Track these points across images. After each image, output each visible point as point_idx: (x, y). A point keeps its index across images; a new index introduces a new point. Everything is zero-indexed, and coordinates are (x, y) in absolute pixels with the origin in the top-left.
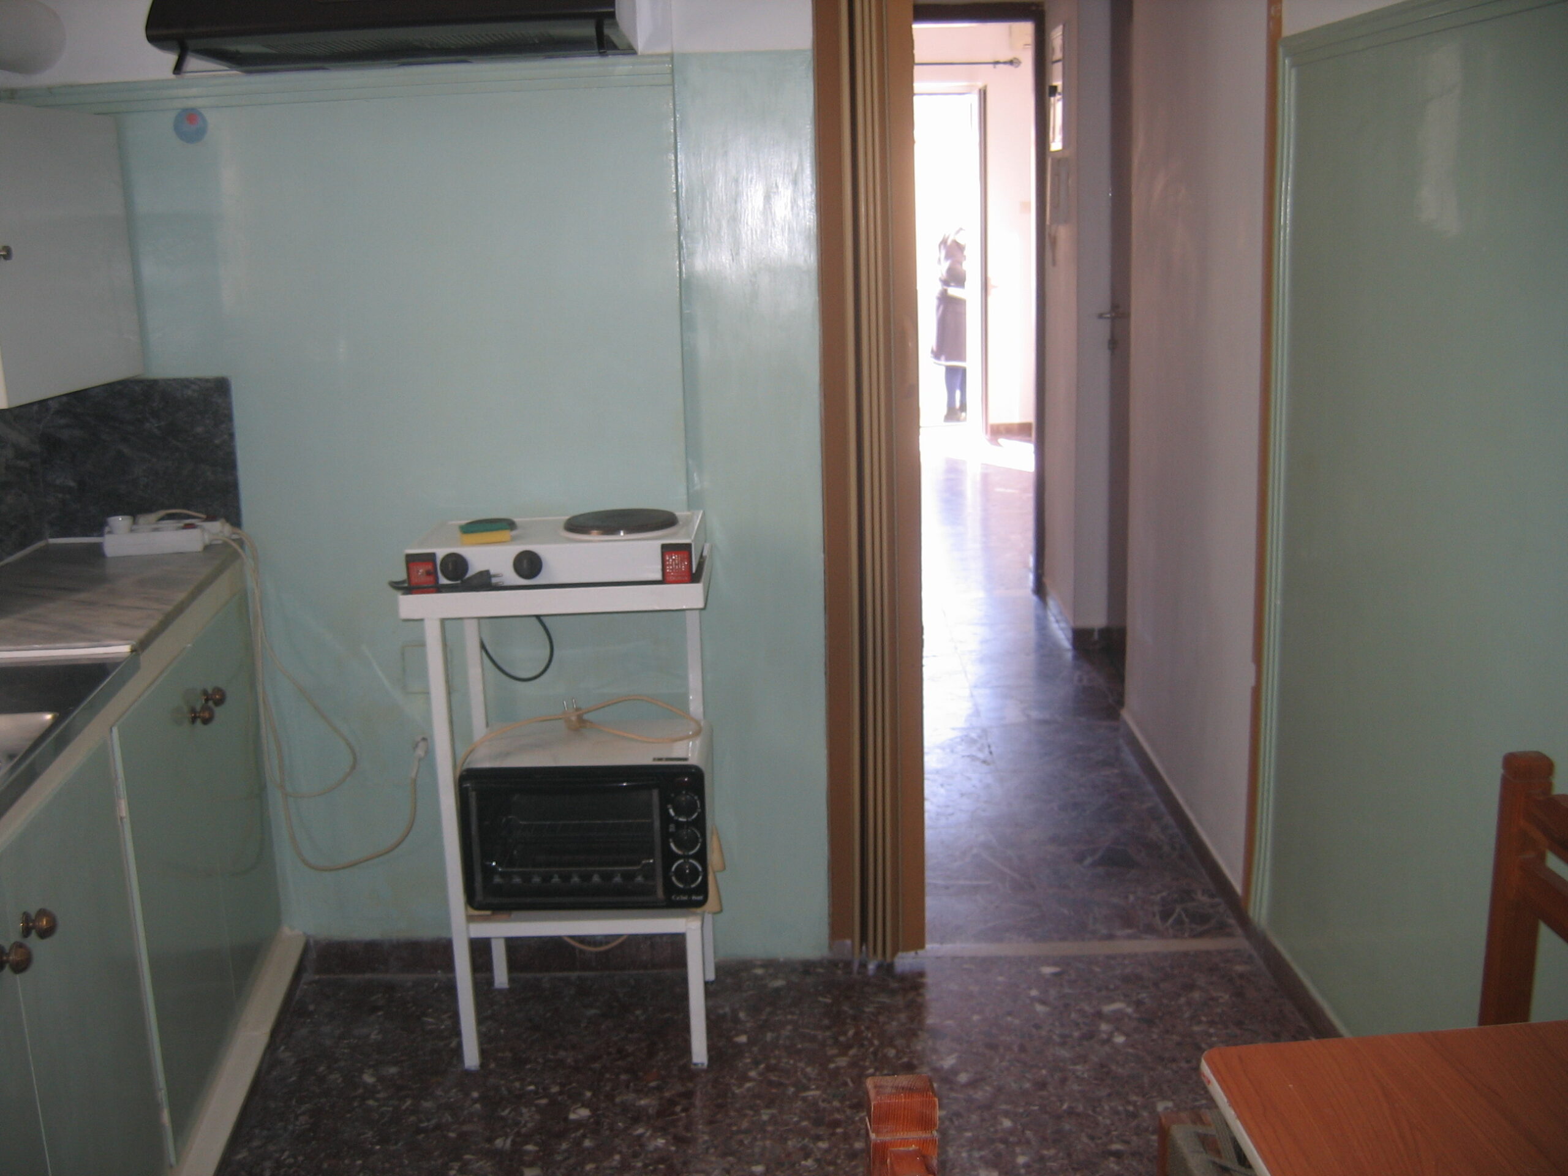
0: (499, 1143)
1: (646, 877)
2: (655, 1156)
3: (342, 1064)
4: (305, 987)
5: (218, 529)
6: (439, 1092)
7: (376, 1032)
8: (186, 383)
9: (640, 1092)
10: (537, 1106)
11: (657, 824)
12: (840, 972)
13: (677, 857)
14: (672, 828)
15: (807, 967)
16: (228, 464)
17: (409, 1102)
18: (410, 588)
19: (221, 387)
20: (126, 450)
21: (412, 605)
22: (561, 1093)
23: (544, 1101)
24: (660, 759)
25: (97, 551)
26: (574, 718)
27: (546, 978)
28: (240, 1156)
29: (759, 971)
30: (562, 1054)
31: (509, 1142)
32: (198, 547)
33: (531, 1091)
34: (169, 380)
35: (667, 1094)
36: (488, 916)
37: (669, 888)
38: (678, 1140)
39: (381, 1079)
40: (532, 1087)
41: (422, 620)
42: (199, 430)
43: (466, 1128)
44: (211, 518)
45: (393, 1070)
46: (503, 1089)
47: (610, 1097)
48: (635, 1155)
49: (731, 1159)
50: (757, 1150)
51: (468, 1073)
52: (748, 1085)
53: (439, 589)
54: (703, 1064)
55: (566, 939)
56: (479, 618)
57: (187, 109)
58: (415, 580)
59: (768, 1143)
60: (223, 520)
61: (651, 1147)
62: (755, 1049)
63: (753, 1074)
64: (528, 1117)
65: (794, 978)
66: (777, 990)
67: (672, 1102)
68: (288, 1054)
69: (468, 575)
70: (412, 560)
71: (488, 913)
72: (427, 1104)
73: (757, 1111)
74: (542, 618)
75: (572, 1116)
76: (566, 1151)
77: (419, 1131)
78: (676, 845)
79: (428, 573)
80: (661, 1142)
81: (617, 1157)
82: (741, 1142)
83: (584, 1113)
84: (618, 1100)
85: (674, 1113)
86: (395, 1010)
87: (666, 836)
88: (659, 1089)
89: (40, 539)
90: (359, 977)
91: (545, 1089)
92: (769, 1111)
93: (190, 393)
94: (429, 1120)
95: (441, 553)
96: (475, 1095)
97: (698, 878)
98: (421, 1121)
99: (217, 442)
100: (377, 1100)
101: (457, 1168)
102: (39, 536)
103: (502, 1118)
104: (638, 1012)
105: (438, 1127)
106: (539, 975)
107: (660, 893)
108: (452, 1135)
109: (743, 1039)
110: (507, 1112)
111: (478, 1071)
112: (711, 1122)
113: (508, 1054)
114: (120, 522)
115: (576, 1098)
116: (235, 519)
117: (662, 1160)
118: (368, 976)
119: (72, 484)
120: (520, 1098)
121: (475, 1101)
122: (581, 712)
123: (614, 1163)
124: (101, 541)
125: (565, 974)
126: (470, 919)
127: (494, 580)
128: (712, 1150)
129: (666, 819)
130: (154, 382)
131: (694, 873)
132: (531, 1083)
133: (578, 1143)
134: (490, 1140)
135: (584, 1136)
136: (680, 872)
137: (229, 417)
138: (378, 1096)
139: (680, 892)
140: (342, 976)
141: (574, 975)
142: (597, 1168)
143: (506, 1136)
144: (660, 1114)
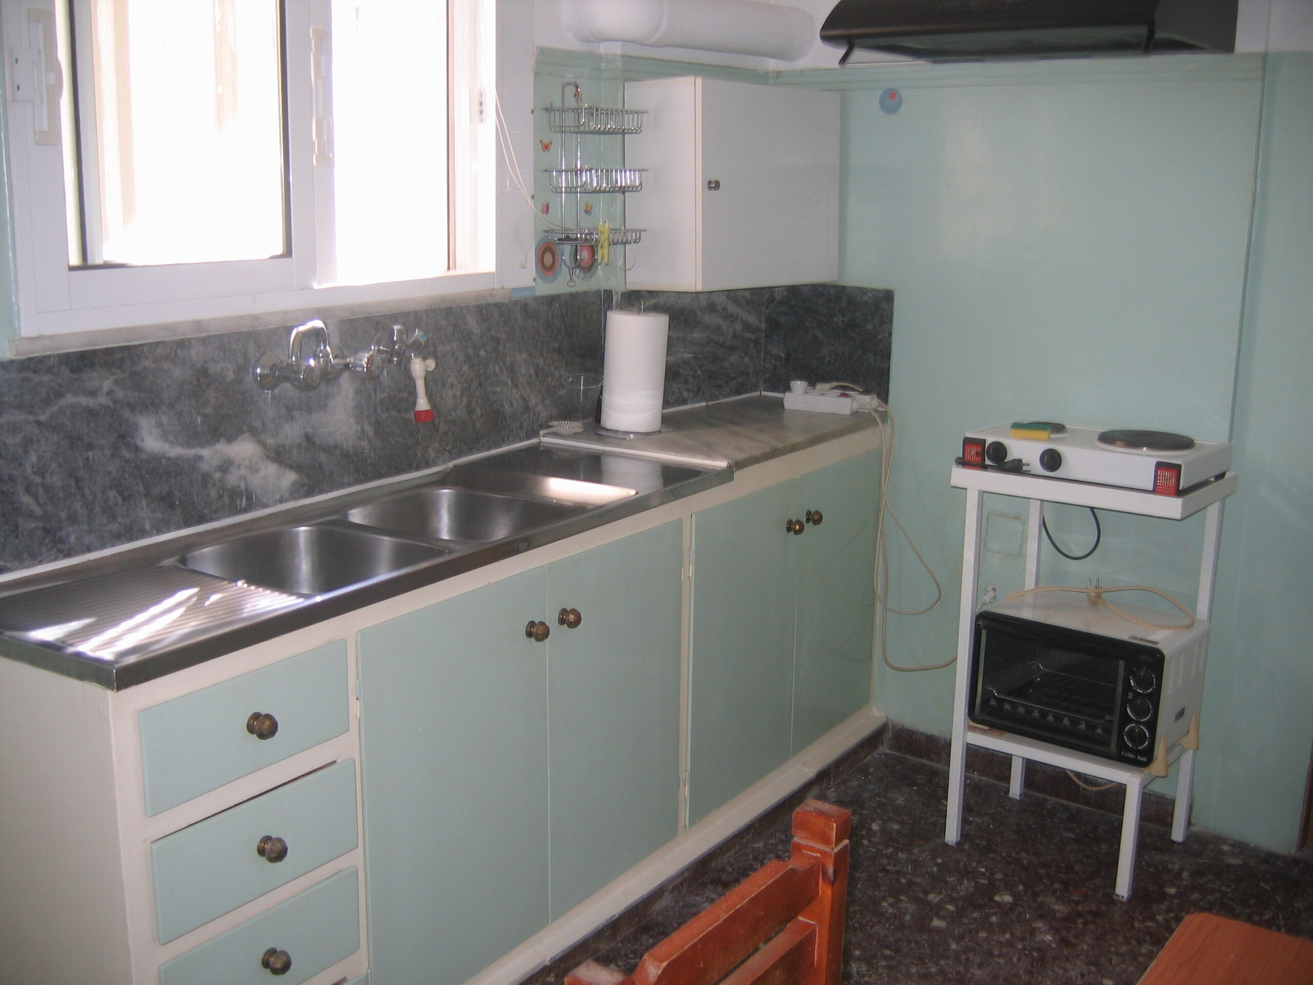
0: (931, 897)
1: (1104, 729)
2: (1037, 945)
3: (865, 812)
4: (876, 756)
5: (869, 402)
6: (915, 851)
7: (903, 799)
8: (863, 291)
9: (1060, 899)
10: (976, 882)
11: (1120, 688)
12: (1296, 870)
13: (1130, 720)
14: (1130, 696)
15: (1270, 858)
16: (886, 355)
17: (890, 850)
18: (963, 462)
19: (888, 296)
20: (819, 335)
21: (962, 476)
22: (1000, 880)
23: (985, 882)
24: (1136, 638)
25: (780, 404)
26: (1093, 594)
27: (1052, 800)
28: (756, 846)
29: (1226, 848)
30: (1024, 855)
31: (938, 898)
32: (847, 411)
33: (981, 872)
34: (854, 287)
35: (1080, 908)
36: (986, 730)
37: (1122, 745)
38: (1064, 942)
39: (883, 829)
40: (983, 870)
41: (966, 489)
42: (869, 326)
43: (917, 880)
44: (866, 392)
45: (896, 827)
46: (962, 864)
47: (1035, 895)
48: (1023, 939)
49: (1093, 968)
50: (1118, 970)
51: (945, 845)
52: (1150, 924)
53: (985, 467)
54: (1123, 897)
55: (1068, 772)
56: (1042, 500)
57: (890, 89)
58: (967, 458)
59: (1131, 968)
60: (875, 396)
61: (1038, 938)
62: (1176, 901)
63: (1159, 918)
64: (967, 886)
65: (1252, 863)
66: (1229, 866)
67: (1080, 915)
68: (834, 794)
69: (1006, 461)
70: (968, 442)
71: (986, 728)
72: (902, 856)
73: (1140, 942)
74: (1095, 510)
75: (997, 898)
76: (975, 919)
77: (884, 870)
78: (1132, 710)
79: (977, 454)
80: (1048, 938)
81: (1008, 936)
82: (1111, 960)
83: (1008, 898)
84: (1039, 899)
85: (1075, 923)
86: (926, 789)
87: (1125, 701)
88: (1077, 903)
89: (756, 391)
90: (918, 760)
91: (991, 874)
92: (1150, 947)
93: (866, 298)
94: (894, 866)
95: (990, 440)
96: (939, 861)
97: (1145, 742)
98: (889, 864)
99: (880, 337)
100: (870, 841)
101: (890, 902)
102: (754, 388)
103: (946, 882)
104: (1103, 846)
105: (898, 873)
106: (1048, 798)
107: (1113, 747)
108: (903, 881)
109: (1172, 891)
110: (952, 879)
111: (952, 847)
112: (1098, 938)
113: (984, 843)
114: (798, 386)
115: (1009, 887)
116: (884, 396)
117: (1040, 950)
118: (924, 761)
119: (783, 355)
120: (969, 873)
121: (936, 864)
122: (1100, 591)
123: (1003, 940)
124: (783, 397)
125: (1069, 803)
126: (971, 728)
127: (1025, 468)
128: (1083, 957)
129: (1127, 687)
130: (845, 288)
131: (1143, 738)
132: (984, 866)
133: (988, 916)
134: (926, 893)
135: (995, 914)
136: (1131, 734)
137: (891, 320)
138: (873, 840)
139: (1128, 749)
140: (907, 756)
141: (1074, 805)
142: (987, 938)
143: (941, 893)
144: (1065, 919)
